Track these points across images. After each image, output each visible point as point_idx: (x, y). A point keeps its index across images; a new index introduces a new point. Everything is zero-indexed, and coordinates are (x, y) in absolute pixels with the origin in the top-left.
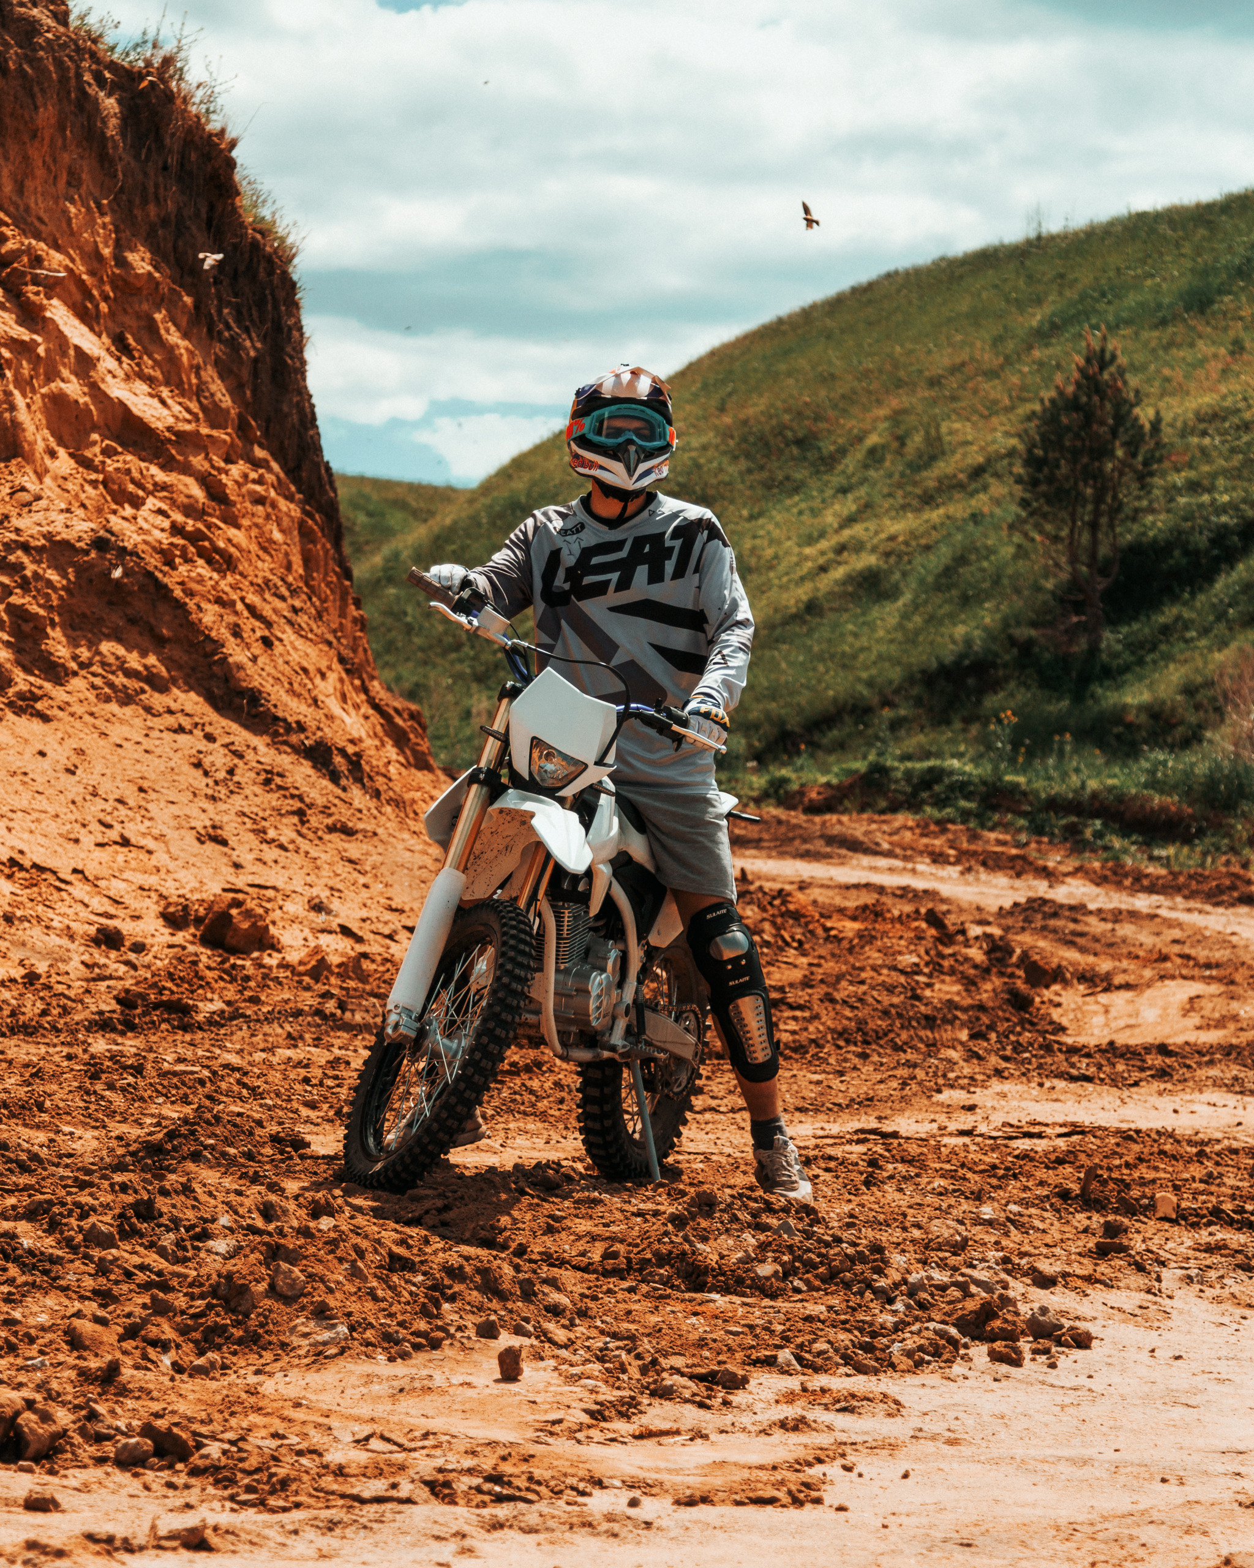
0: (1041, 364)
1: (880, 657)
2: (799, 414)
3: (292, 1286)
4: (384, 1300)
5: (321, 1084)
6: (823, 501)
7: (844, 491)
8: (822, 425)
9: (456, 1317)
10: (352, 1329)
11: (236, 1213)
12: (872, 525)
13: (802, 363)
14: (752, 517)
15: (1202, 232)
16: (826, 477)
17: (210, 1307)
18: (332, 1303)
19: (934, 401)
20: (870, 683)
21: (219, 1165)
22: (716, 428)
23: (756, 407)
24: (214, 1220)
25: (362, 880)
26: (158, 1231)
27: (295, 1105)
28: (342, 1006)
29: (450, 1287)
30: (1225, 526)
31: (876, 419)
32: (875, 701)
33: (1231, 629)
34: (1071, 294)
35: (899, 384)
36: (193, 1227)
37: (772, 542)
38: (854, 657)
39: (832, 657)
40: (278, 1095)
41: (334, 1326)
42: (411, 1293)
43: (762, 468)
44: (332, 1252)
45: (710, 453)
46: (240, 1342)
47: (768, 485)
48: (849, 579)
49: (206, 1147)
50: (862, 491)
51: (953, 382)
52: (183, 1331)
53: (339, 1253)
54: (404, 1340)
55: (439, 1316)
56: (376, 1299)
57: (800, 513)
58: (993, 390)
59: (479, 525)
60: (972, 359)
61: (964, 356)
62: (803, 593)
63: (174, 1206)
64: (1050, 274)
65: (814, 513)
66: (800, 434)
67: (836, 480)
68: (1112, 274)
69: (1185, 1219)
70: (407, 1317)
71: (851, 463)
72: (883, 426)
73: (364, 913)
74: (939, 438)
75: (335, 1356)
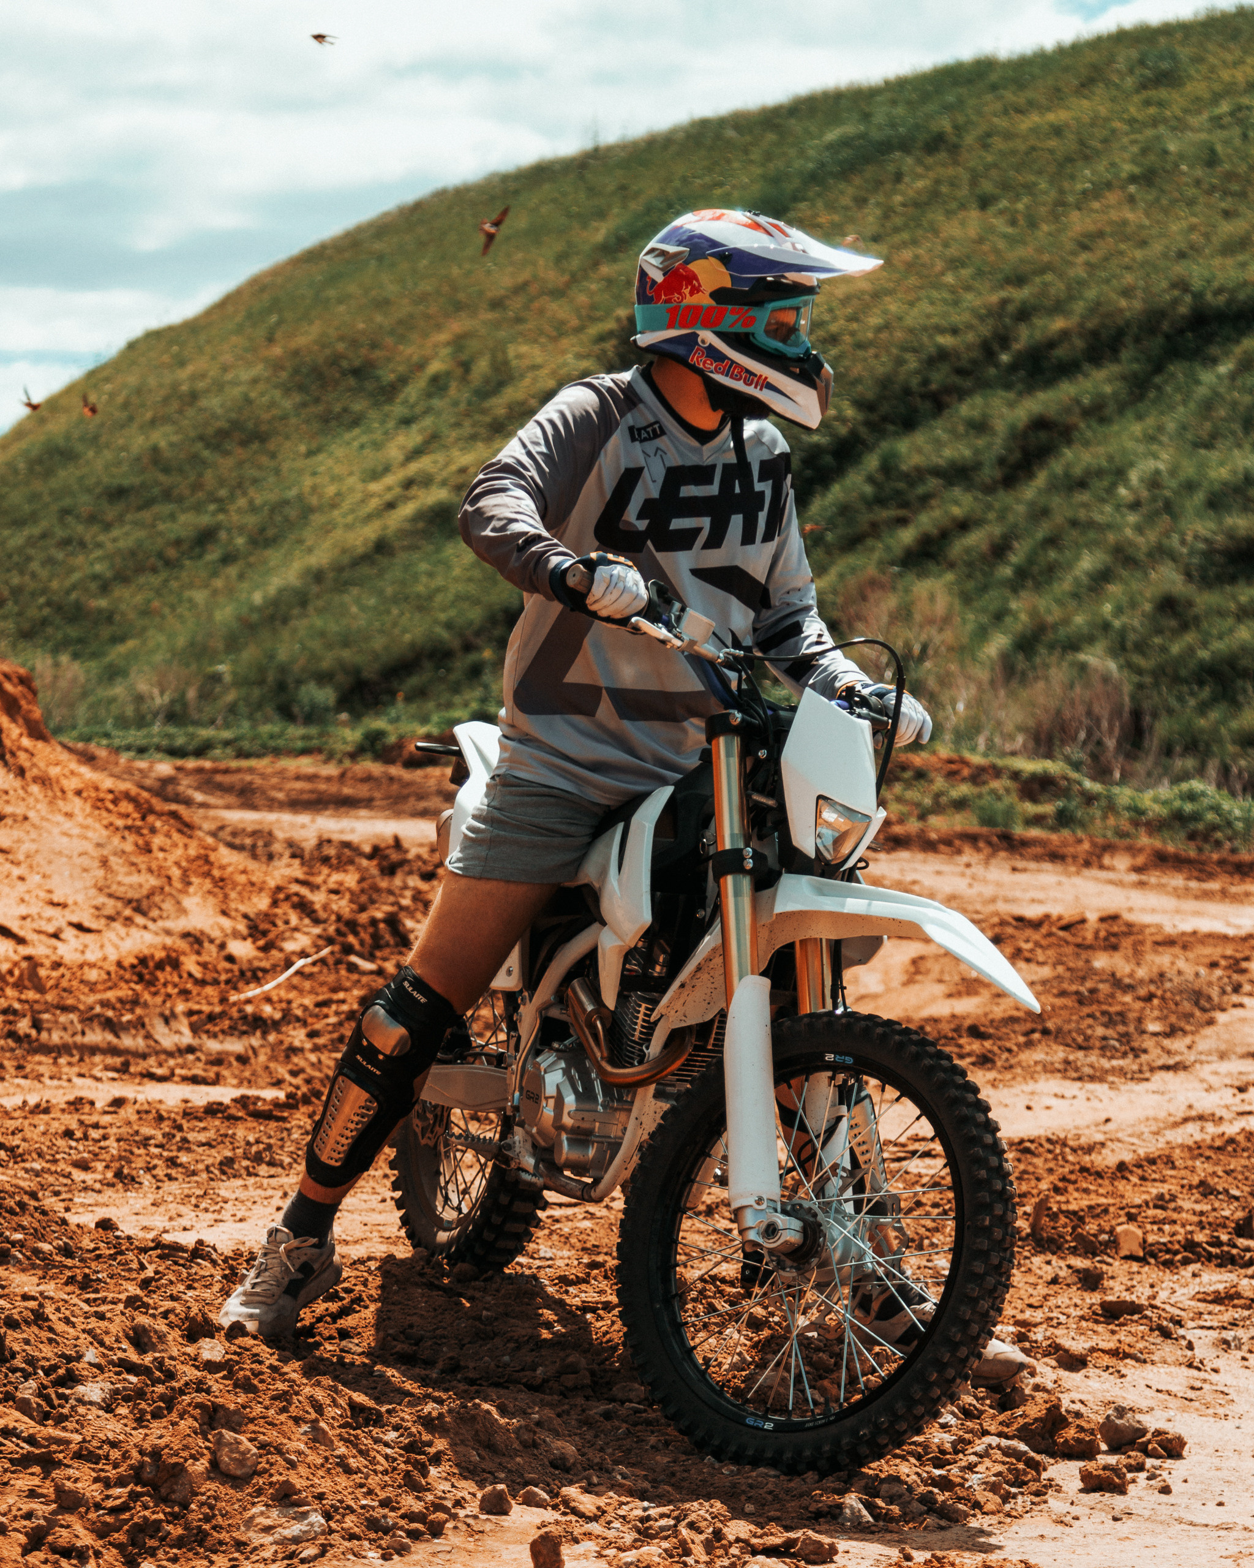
0: (610, 282)
1: (459, 598)
2: (354, 343)
3: (241, 1462)
4: (358, 1471)
5: (86, 1137)
6: (386, 433)
7: (406, 422)
8: (377, 354)
9: (446, 1486)
10: (328, 1517)
11: (102, 1344)
12: (440, 457)
13: (352, 288)
14: (310, 454)
15: (771, 137)
16: (387, 408)
17: (134, 1496)
18: (299, 1483)
19: (497, 325)
20: (449, 625)
21: (34, 1266)
22: (266, 360)
23: (306, 337)
24: (79, 1357)
25: (16, 872)
26: (12, 1377)
27: (62, 1166)
28: (37, 1025)
29: (430, 1444)
30: (817, 446)
31: (436, 346)
32: (456, 644)
33: (829, 553)
34: (635, 206)
35: (458, 307)
36: (54, 1368)
37: (335, 479)
38: (430, 597)
39: (406, 599)
40: (40, 1155)
41: (304, 1515)
42: (387, 1457)
43: (317, 400)
44: (284, 1410)
45: (261, 386)
46: (180, 1543)
47: (326, 419)
48: (419, 516)
49: (13, 1244)
50: (428, 422)
51: (516, 304)
52: (102, 1532)
53: (293, 1411)
54: (395, 1526)
55: (428, 1489)
56: (348, 1471)
57: (362, 447)
58: (558, 309)
59: (16, 472)
60: (535, 278)
61: (524, 276)
62: (370, 532)
63: (27, 1342)
64: (611, 188)
65: (377, 446)
66: (357, 363)
67: (398, 410)
68: (677, 183)
69: (1154, 1256)
70: (389, 1493)
71: (412, 391)
72: (445, 351)
73: (23, 910)
74: (506, 363)
75: (315, 1558)
